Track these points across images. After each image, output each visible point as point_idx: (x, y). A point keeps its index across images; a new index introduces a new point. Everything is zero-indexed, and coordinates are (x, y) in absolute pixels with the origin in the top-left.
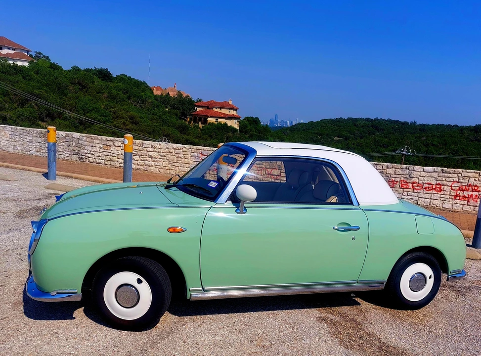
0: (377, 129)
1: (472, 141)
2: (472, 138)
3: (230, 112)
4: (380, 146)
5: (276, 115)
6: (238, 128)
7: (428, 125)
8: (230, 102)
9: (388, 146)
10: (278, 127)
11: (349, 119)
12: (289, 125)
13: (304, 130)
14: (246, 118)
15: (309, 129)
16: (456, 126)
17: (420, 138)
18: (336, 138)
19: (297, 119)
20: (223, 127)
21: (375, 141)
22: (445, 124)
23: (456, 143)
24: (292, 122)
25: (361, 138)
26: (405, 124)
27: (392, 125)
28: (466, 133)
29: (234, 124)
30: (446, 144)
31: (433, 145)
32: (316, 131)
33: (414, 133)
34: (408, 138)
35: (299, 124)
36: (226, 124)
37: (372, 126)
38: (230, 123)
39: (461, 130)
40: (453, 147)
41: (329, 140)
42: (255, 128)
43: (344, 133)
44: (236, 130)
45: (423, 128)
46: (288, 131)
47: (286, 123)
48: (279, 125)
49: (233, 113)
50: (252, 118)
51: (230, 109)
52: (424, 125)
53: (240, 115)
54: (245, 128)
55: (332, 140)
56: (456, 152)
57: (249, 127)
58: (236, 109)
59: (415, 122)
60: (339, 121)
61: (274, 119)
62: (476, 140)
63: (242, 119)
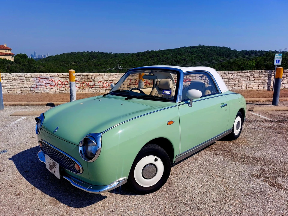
0: (94, 57)
1: (138, 60)
2: (137, 59)
3: (6, 51)
4: (97, 66)
5: (34, 52)
6: (14, 61)
7: (117, 54)
8: (6, 46)
9: (101, 65)
10: (37, 59)
11: (78, 52)
12: (43, 57)
13: (54, 60)
14: (18, 55)
15: (57, 59)
16: (129, 53)
17: (115, 60)
18: (73, 63)
19: (48, 54)
20: (4, 61)
21: (94, 63)
22: (125, 53)
23: (131, 62)
24: (45, 56)
25: (86, 62)
26: (106, 54)
27: (101, 55)
28: (134, 56)
29: (11, 59)
30: (127, 63)
31: (121, 63)
32: (61, 60)
33: (112, 58)
34: (109, 61)
35: (50, 56)
36: (5, 59)
37: (91, 56)
38: (8, 58)
39: (132, 55)
40: (130, 63)
41: (70, 64)
42: (25, 60)
43: (77, 60)
44: (12, 62)
45: (115, 55)
46: (44, 61)
47: (41, 56)
48: (37, 58)
49: (8, 52)
50: (22, 54)
51: (6, 50)
52: (115, 54)
53: (13, 53)
54: (18, 61)
55: (71, 64)
56: (131, 66)
57: (21, 60)
58: (10, 50)
59: (111, 53)
60: (73, 54)
61: (34, 54)
62: (139, 60)
63: (15, 55)
